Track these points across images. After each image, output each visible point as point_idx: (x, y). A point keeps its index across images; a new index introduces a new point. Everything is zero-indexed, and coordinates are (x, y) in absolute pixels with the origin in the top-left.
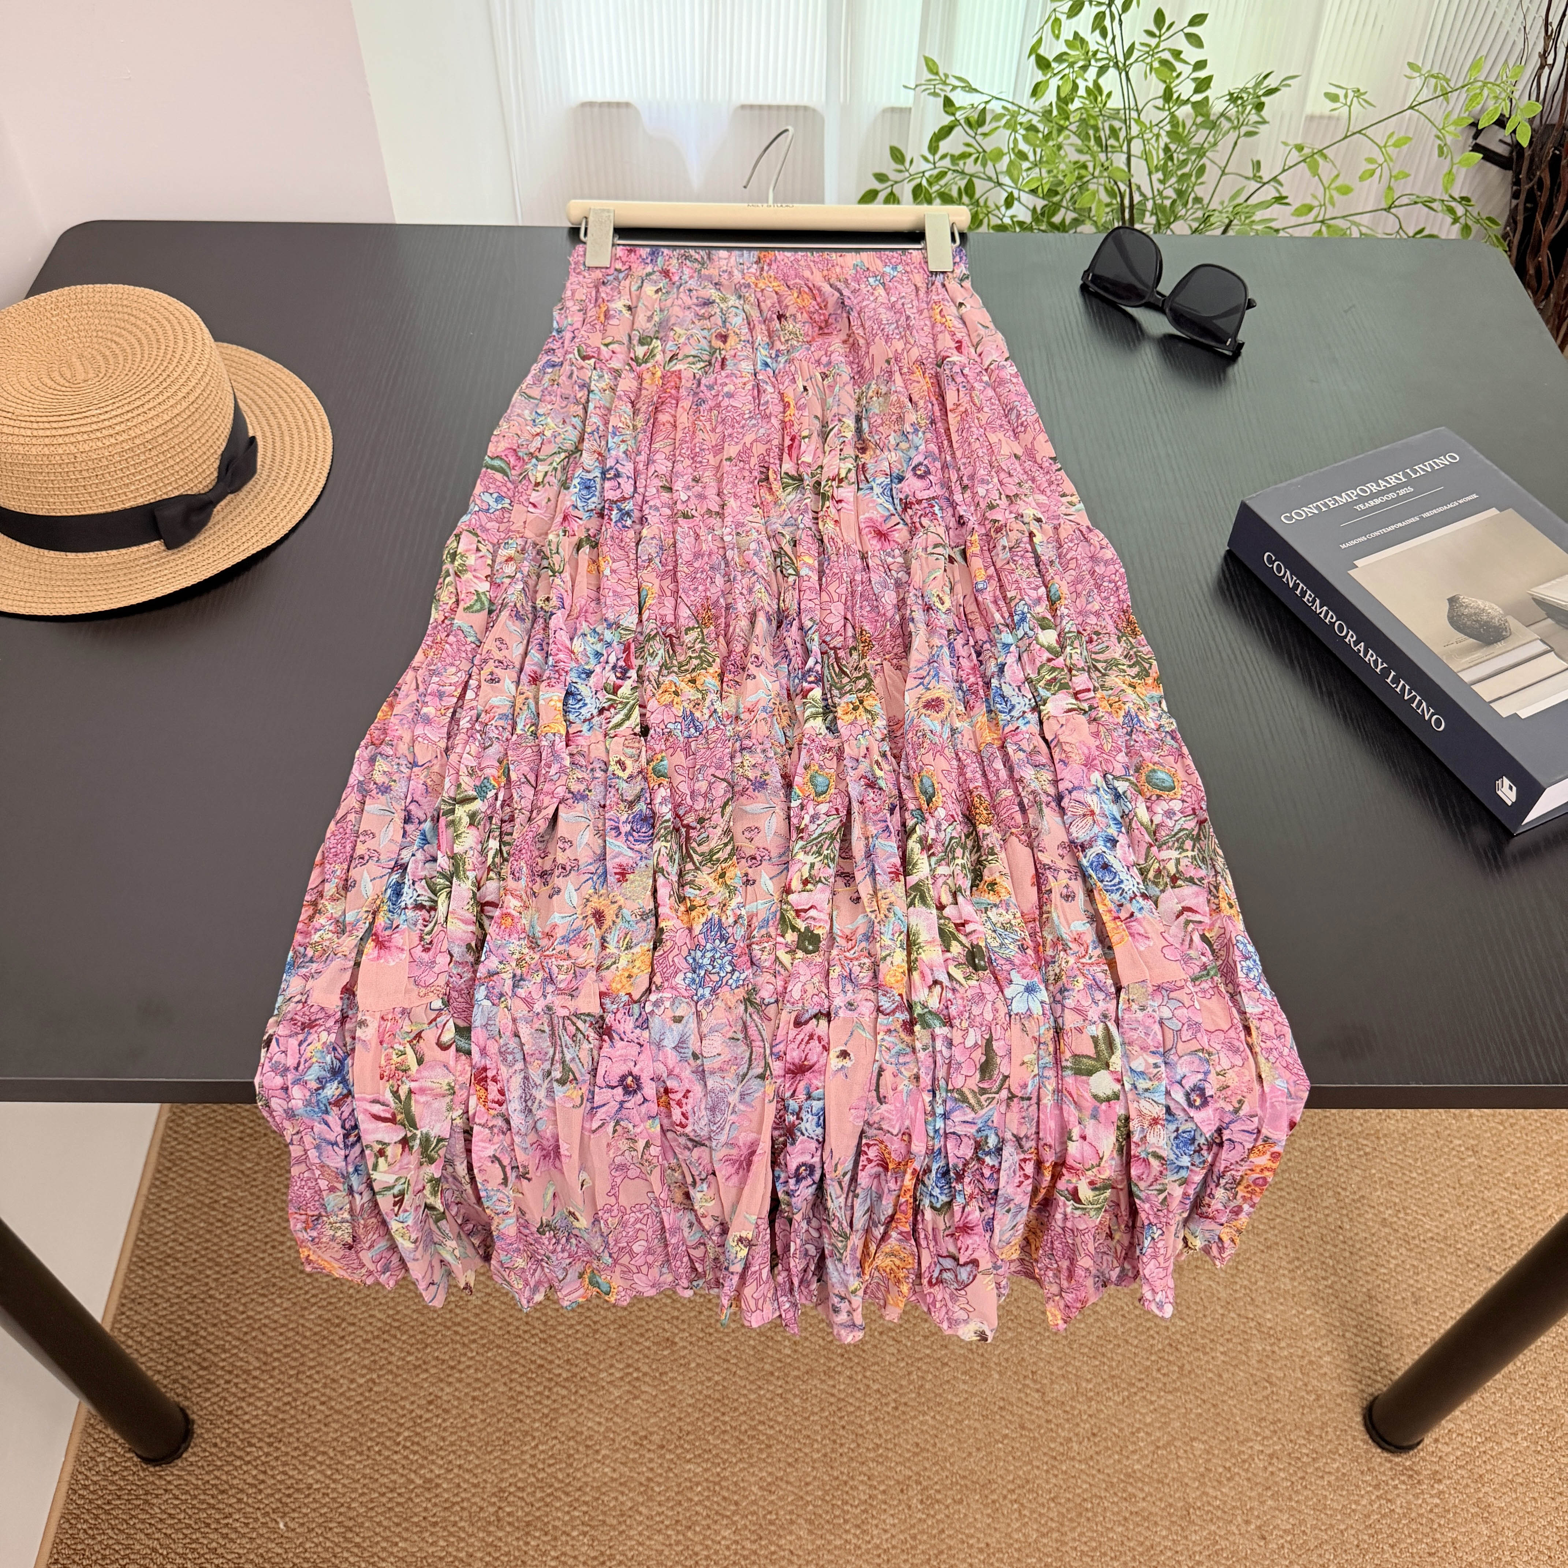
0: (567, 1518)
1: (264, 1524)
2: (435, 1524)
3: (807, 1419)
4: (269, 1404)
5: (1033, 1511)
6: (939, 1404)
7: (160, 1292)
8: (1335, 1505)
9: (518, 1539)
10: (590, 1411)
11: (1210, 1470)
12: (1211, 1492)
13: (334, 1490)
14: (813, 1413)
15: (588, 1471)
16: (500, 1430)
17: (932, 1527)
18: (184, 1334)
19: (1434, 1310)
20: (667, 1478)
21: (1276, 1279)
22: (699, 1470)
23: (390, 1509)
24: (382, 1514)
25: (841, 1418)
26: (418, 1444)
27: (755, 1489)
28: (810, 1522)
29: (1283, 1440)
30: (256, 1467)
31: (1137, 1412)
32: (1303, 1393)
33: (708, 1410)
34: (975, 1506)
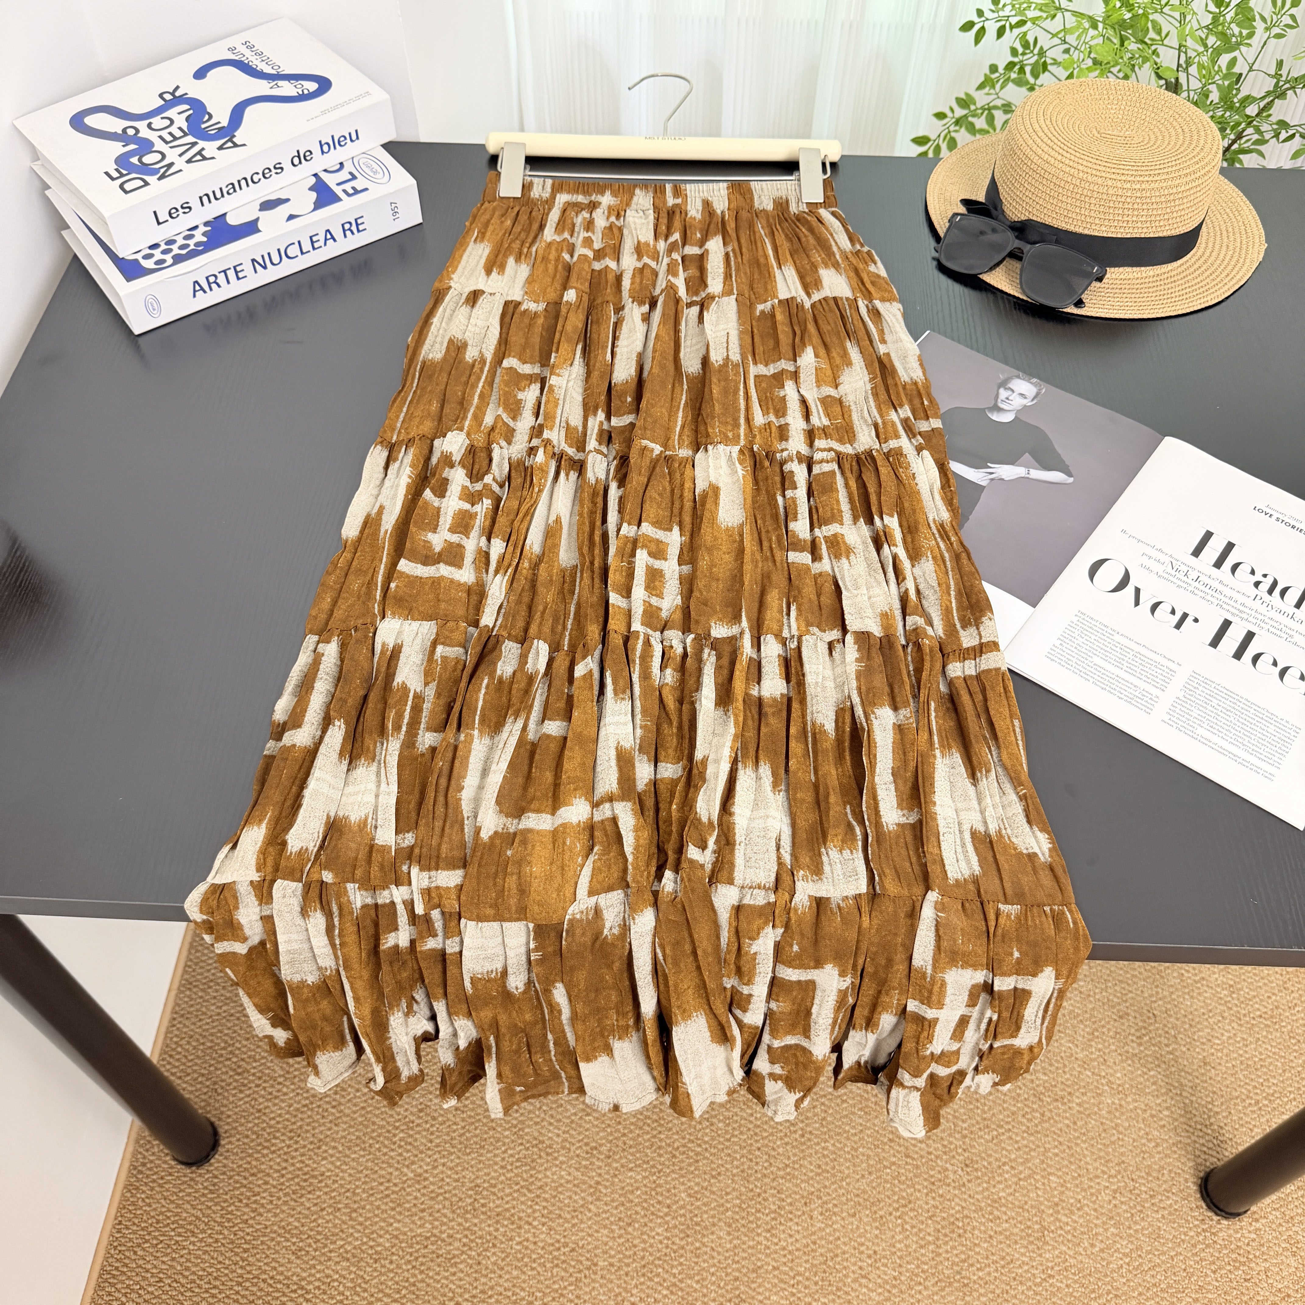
0: (529, 1211)
1: (286, 1203)
2: (423, 1211)
3: (729, 1140)
4: (290, 1106)
6: (839, 1134)
7: (204, 1009)
8: (1167, 1235)
9: (489, 1226)
10: (551, 1124)
11: (1063, 1201)
12: (1064, 1219)
13: (342, 1178)
14: (733, 1136)
15: (548, 1173)
16: (476, 1136)
17: (830, 1235)
18: (223, 1045)
20: (613, 1184)
21: (1127, 1043)
22: (639, 1177)
23: (387, 1196)
24: (380, 1199)
25: (757, 1141)
26: (410, 1144)
27: (684, 1195)
28: (728, 1225)
29: (1126, 1180)
30: (279, 1156)
31: (1003, 1149)
32: (1145, 1141)
33: (646, 1128)
34: (866, 1220)
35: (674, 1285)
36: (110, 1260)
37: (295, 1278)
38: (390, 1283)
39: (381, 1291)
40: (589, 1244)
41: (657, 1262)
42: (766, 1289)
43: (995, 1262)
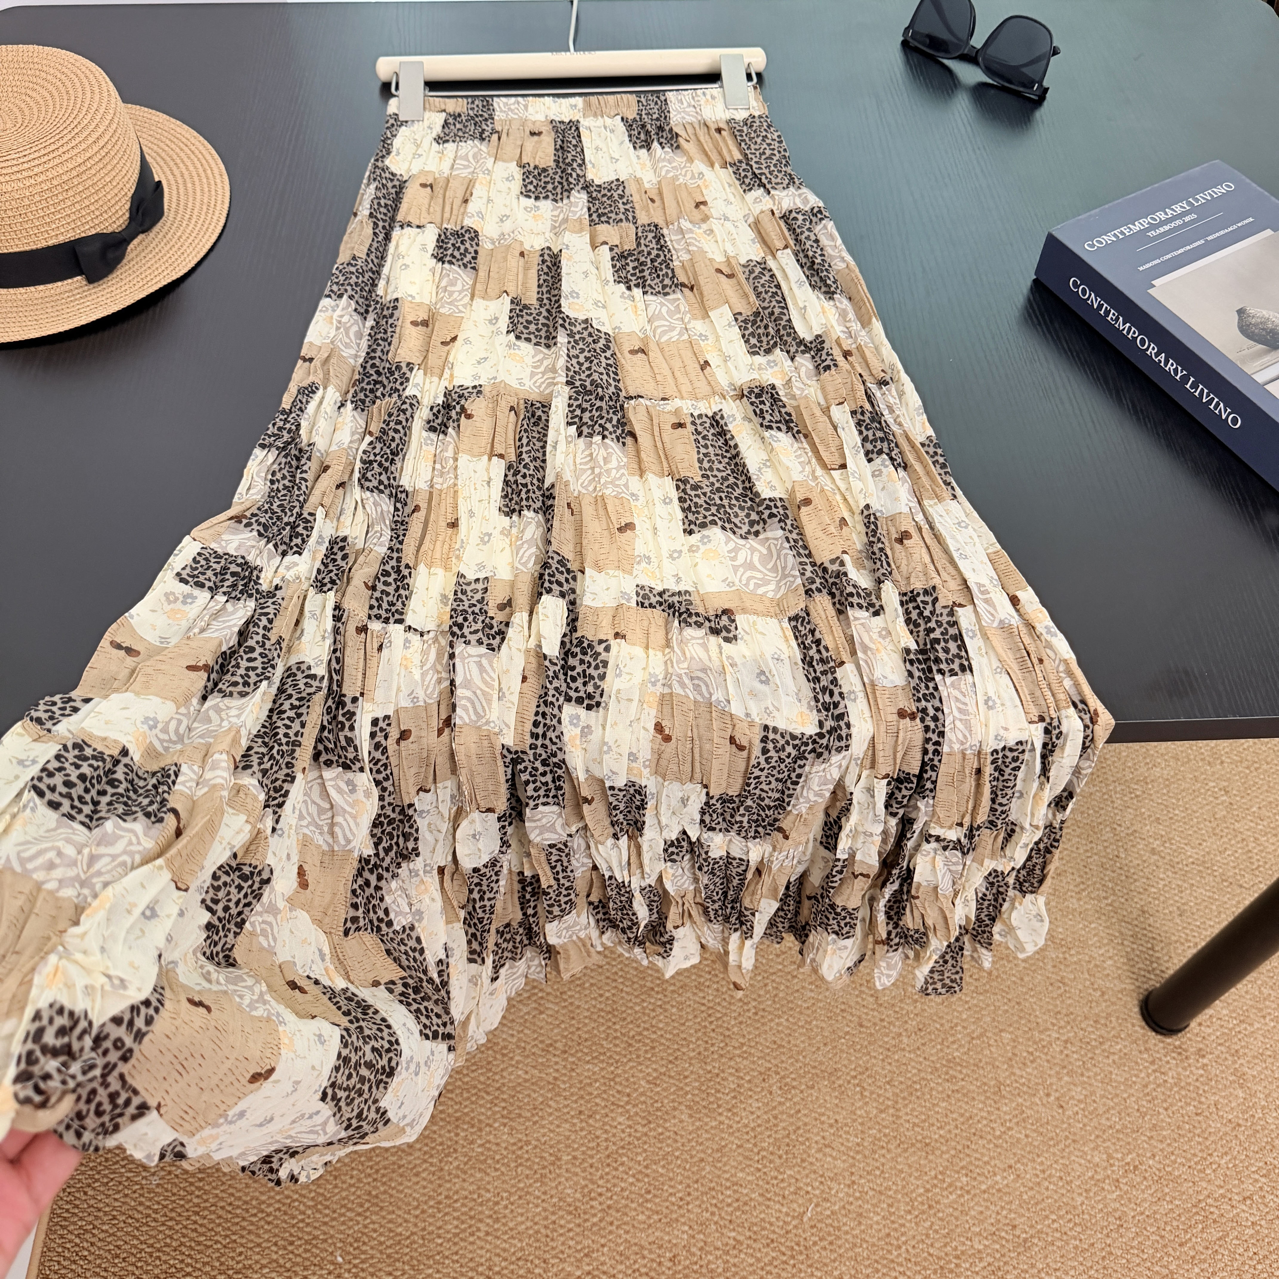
0: (489, 1113)
3: (683, 1024)
5: (872, 1093)
6: (791, 1009)
8: (1119, 1079)
9: (449, 1131)
11: (1015, 1055)
12: (1018, 1072)
14: (688, 1020)
15: (505, 1074)
17: (790, 1108)
19: (1196, 920)
20: (571, 1077)
22: (596, 1069)
25: (711, 1023)
27: (643, 1083)
28: (689, 1107)
29: (1076, 1029)
31: (954, 1010)
32: (1091, 991)
33: (601, 1020)
34: (824, 1090)
35: (640, 1172)
36: (60, 1203)
37: (254, 1202)
38: (352, 1198)
39: (344, 1206)
40: (551, 1139)
41: (621, 1151)
42: (732, 1167)
43: (955, 1120)
